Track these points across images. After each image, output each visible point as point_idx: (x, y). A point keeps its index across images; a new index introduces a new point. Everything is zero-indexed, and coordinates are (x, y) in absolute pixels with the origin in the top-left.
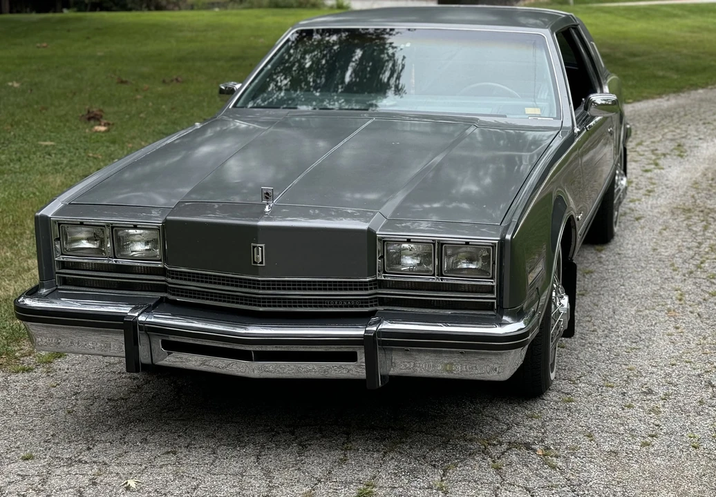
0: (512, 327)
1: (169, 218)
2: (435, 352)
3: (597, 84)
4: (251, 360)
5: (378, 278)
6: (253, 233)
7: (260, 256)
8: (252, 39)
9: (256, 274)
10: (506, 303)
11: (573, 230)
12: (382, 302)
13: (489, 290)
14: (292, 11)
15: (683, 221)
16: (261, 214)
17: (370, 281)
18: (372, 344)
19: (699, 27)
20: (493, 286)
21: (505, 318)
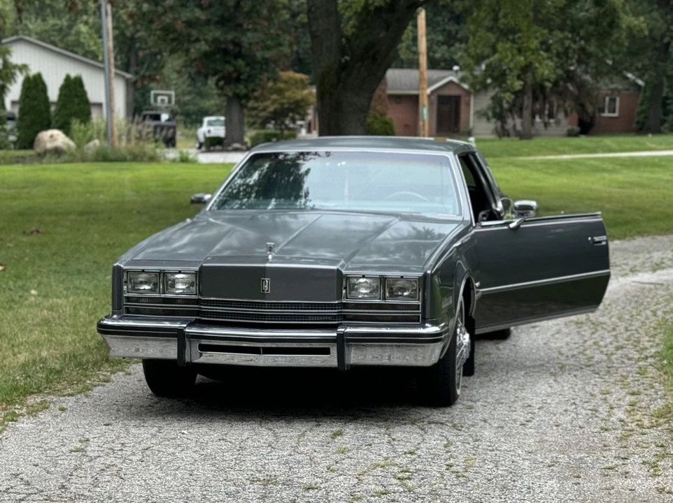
0: (431, 329)
1: (204, 265)
2: (382, 346)
3: (492, 200)
4: (260, 353)
5: (344, 302)
6: (263, 272)
7: (266, 286)
8: (88, 195)
9: (264, 299)
10: (428, 316)
11: (472, 291)
12: (345, 318)
13: (417, 307)
14: (125, 165)
15: (574, 329)
16: (267, 260)
17: (338, 304)
18: (342, 341)
19: (631, 183)
20: (419, 305)
21: (427, 325)
